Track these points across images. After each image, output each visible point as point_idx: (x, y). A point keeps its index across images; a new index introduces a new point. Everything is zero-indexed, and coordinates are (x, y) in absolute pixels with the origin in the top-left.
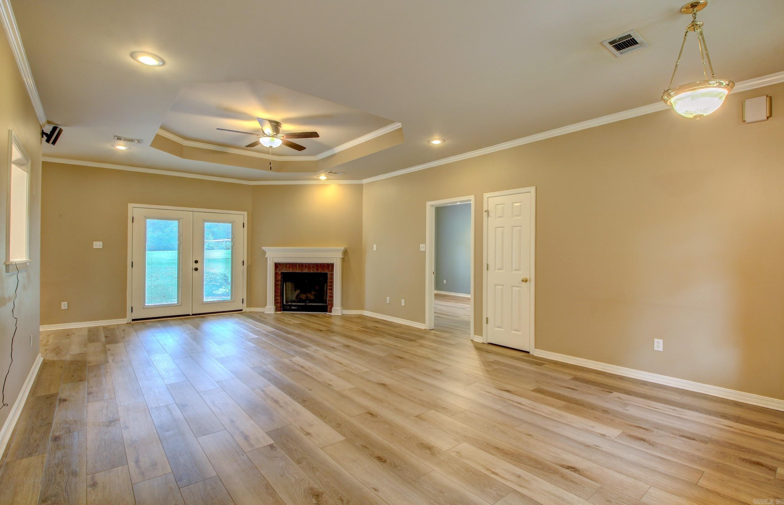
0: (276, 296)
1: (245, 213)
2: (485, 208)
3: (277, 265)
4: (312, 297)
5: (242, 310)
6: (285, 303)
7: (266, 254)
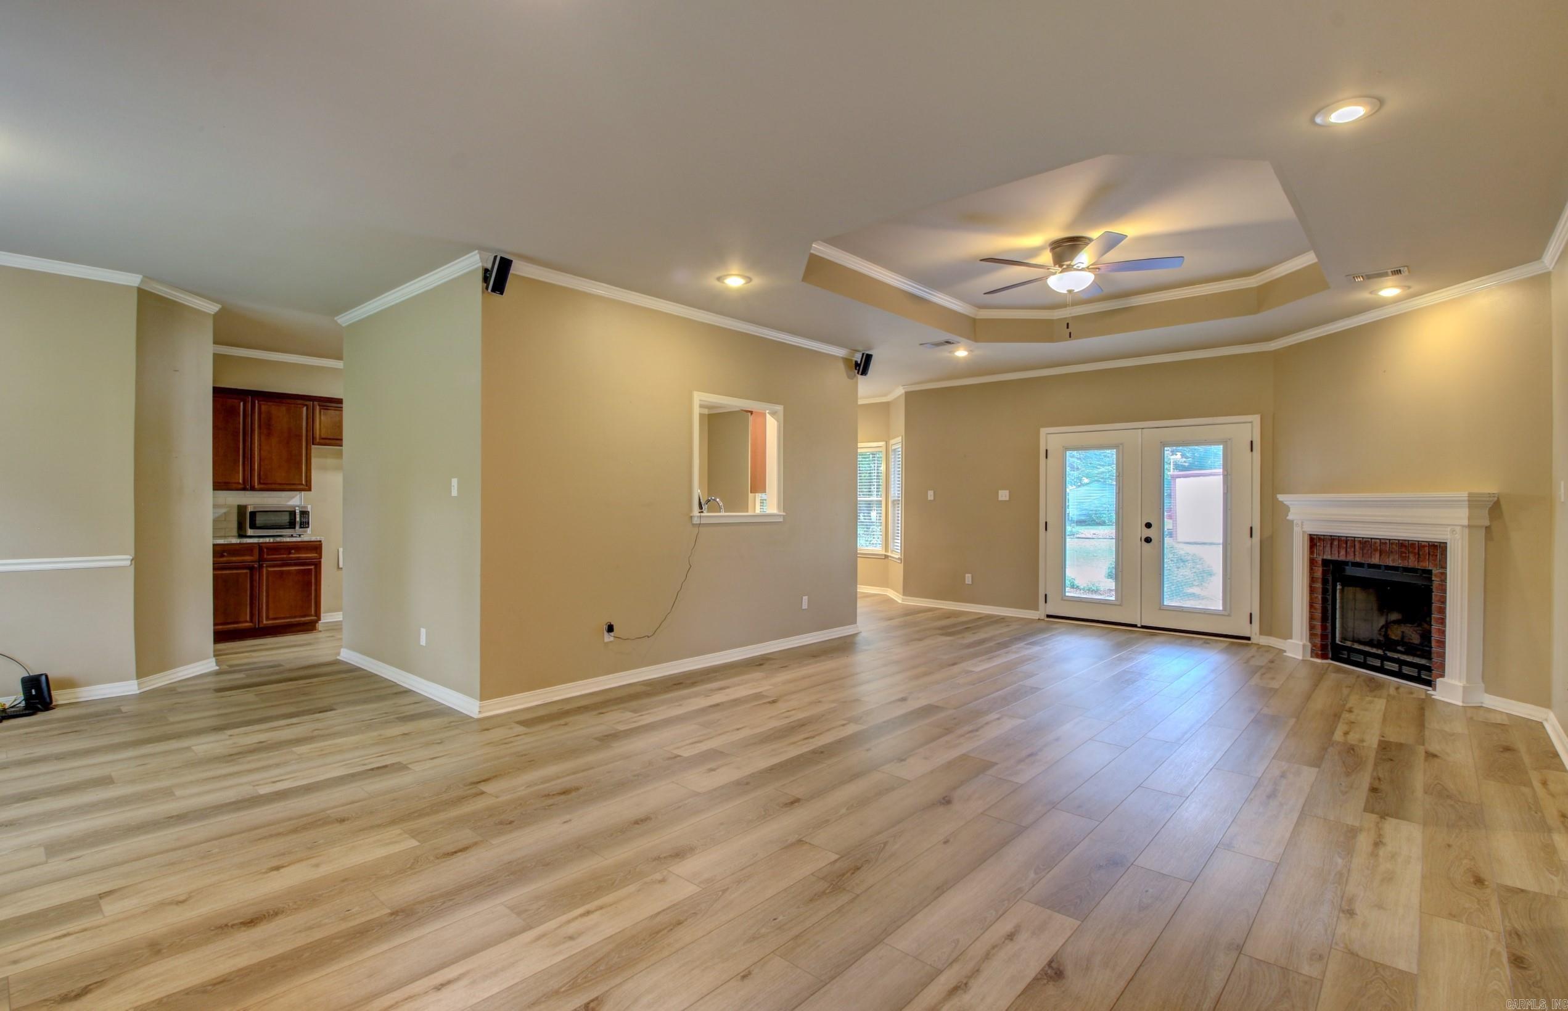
0: (1312, 618)
1: (1256, 419)
3: (1314, 541)
5: (1248, 639)
6: (1338, 641)
7: (1289, 511)
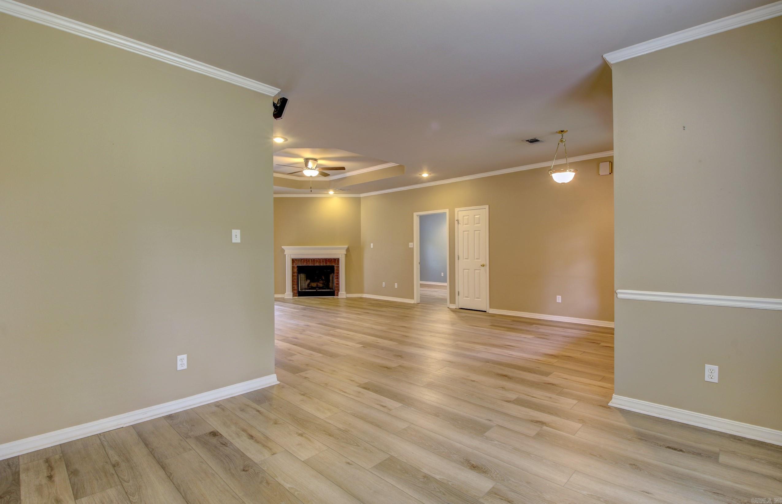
0: (293, 285)
2: (456, 219)
3: (293, 261)
6: (299, 290)
7: (285, 252)
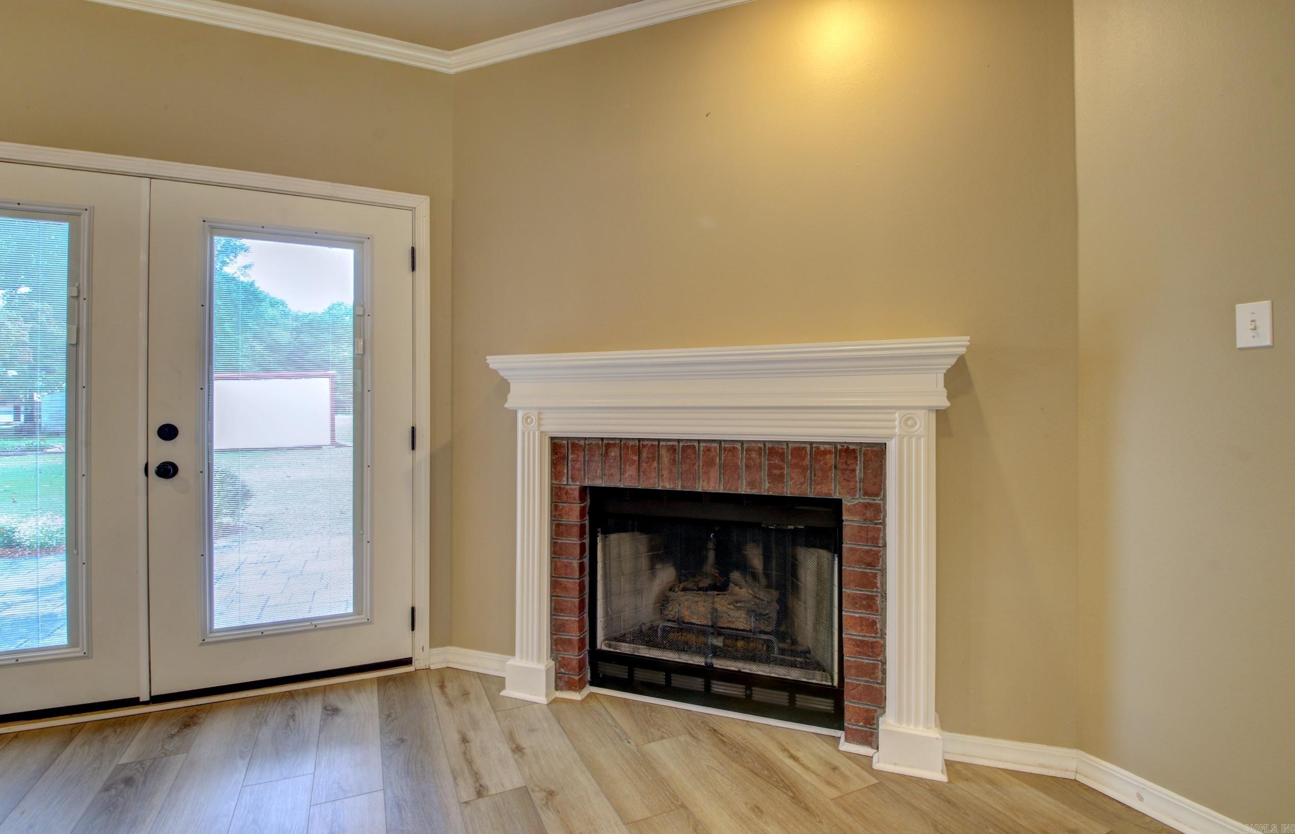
0: (556, 608)
1: (422, 203)
3: (560, 451)
4: (740, 620)
5: (408, 662)
6: (601, 645)
7: (509, 391)
